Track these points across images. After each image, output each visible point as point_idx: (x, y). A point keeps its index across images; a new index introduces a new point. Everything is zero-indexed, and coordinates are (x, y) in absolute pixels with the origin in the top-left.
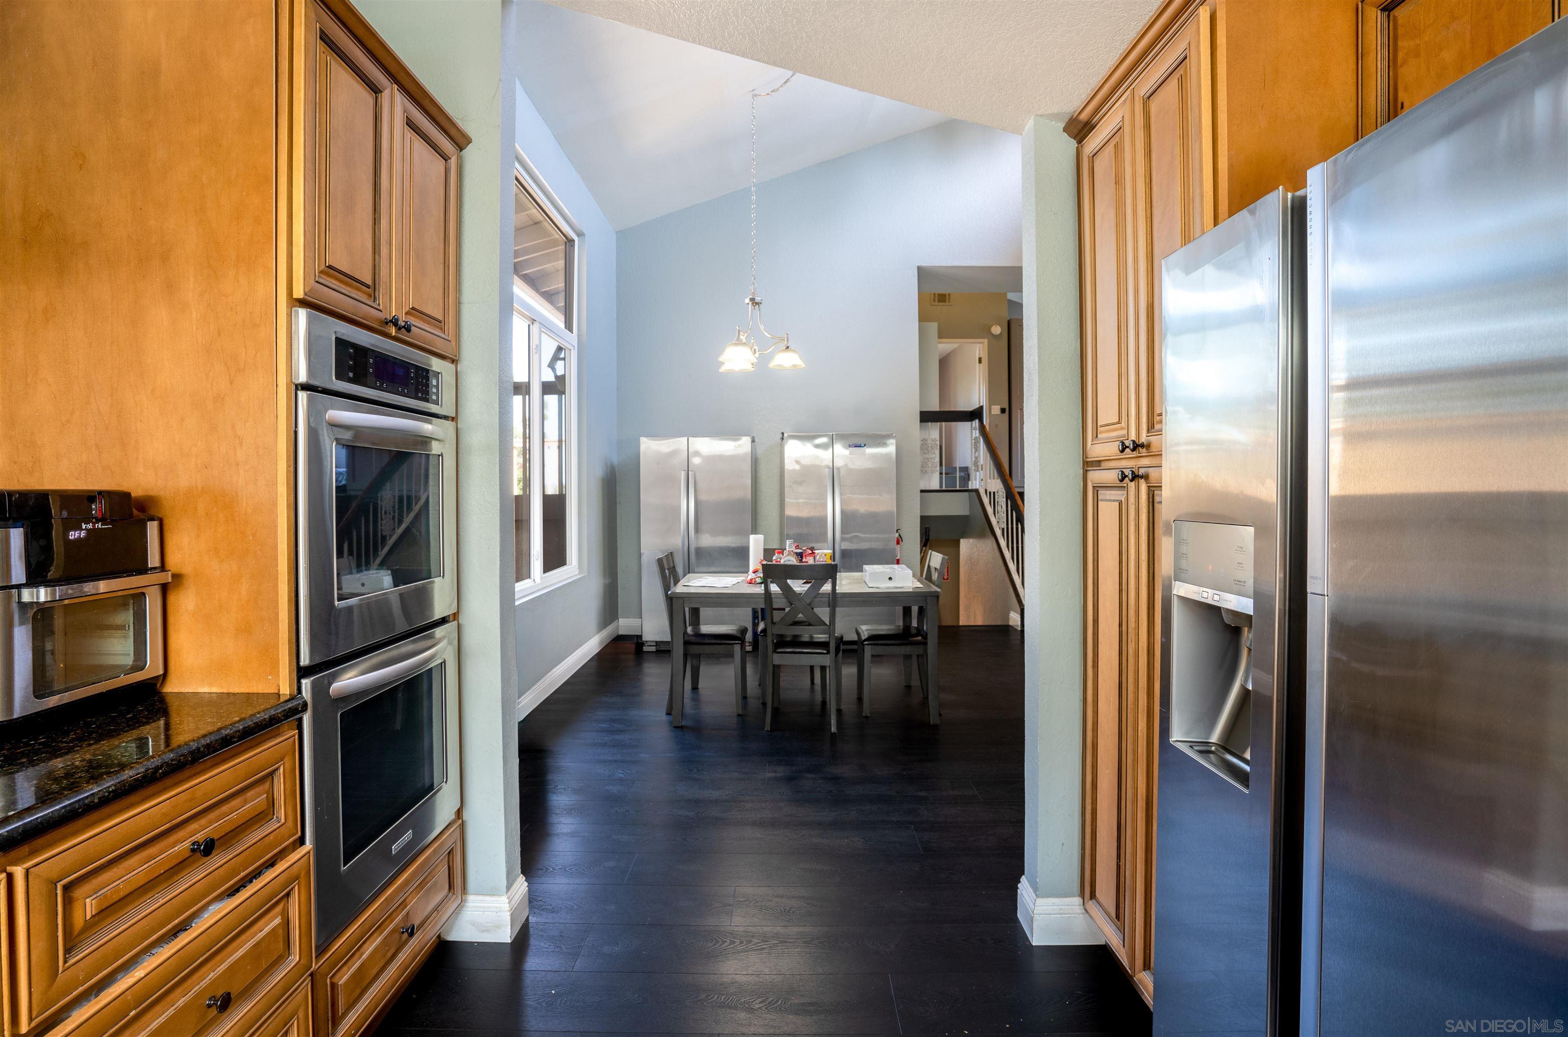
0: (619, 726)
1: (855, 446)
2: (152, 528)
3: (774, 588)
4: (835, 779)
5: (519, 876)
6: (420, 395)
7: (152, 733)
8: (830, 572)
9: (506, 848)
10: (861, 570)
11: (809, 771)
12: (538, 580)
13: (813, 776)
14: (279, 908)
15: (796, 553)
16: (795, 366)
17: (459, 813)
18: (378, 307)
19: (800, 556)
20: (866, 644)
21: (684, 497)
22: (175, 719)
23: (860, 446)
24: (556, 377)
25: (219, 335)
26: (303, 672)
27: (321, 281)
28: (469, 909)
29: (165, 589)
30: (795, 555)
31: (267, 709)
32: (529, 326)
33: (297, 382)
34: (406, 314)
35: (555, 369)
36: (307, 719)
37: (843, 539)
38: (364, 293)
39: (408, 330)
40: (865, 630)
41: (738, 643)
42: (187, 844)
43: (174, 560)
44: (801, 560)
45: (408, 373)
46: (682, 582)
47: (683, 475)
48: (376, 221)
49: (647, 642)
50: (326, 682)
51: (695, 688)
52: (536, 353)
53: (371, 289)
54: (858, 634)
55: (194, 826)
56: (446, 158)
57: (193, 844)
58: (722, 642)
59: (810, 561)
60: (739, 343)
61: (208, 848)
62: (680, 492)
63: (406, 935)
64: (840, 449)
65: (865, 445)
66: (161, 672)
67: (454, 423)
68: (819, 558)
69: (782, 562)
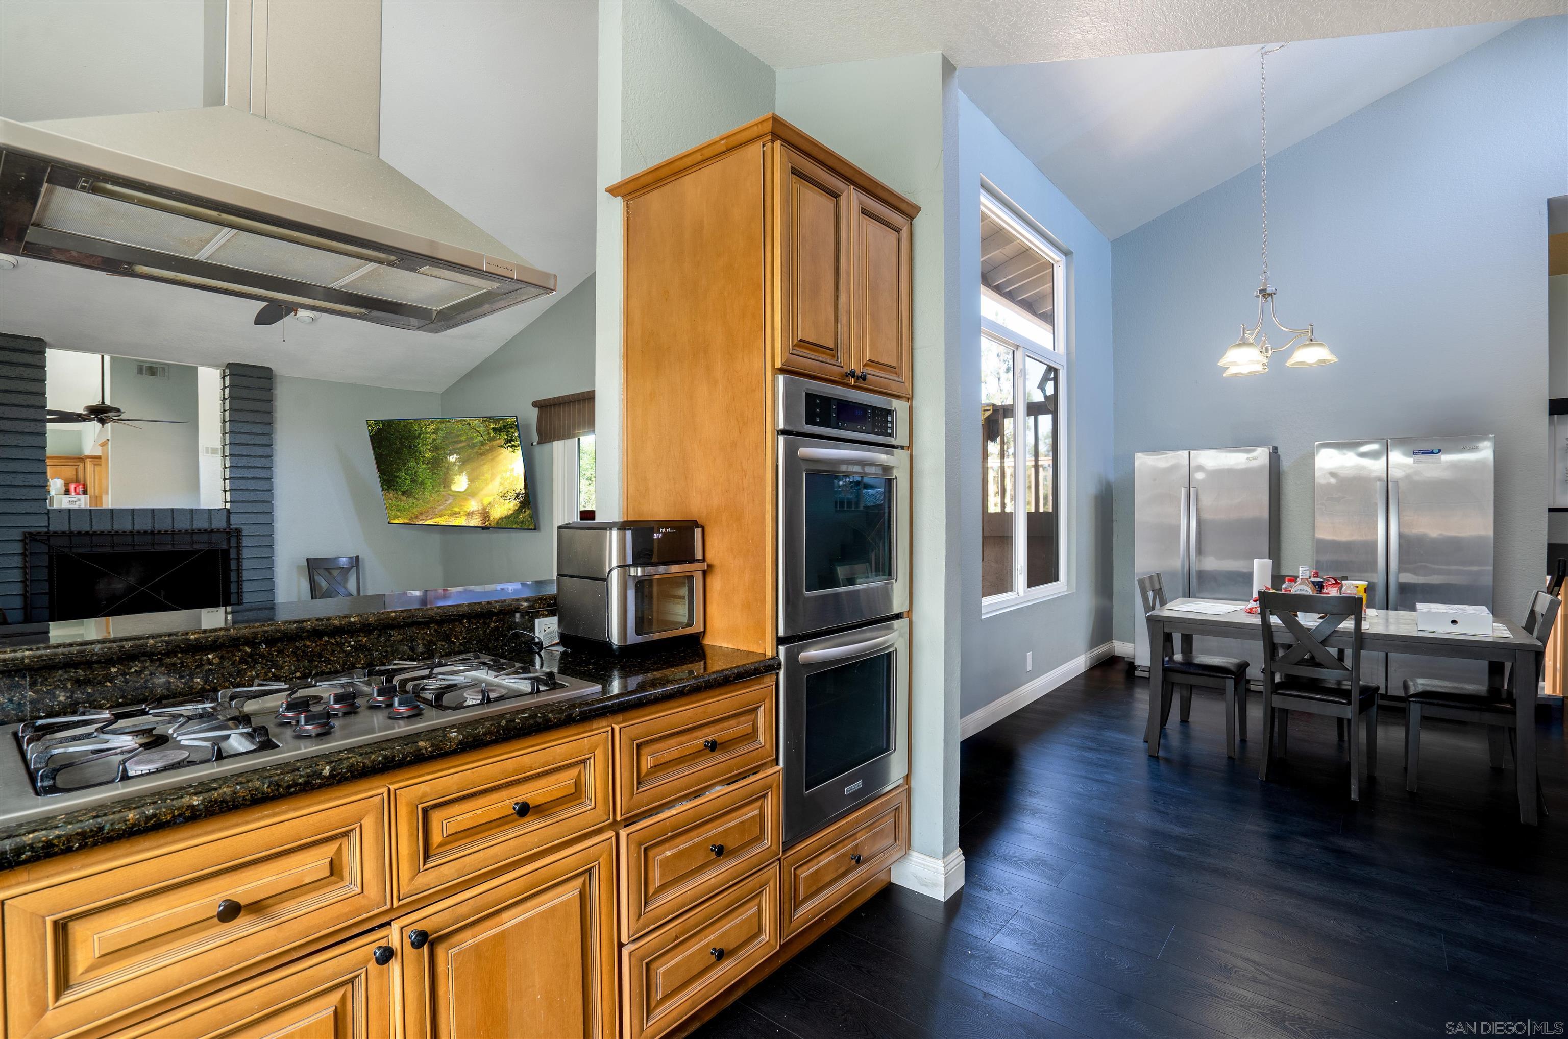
0: (1090, 744)
1: (1423, 453)
2: (698, 532)
3: (1275, 620)
4: (1340, 853)
5: (956, 849)
6: (876, 430)
7: (698, 668)
8: (1353, 607)
9: (944, 819)
10: (1414, 609)
11: (1305, 835)
12: (1022, 594)
13: (1308, 841)
14: (758, 804)
15: (1313, 582)
16: (1324, 361)
17: (908, 778)
18: (840, 365)
19: (1319, 586)
20: (1412, 701)
21: (1184, 515)
22: (709, 661)
23: (1432, 453)
24: (1046, 397)
25: (734, 400)
26: (780, 641)
27: (794, 352)
28: (913, 863)
29: (705, 573)
30: (1311, 585)
31: (754, 663)
32: (1013, 351)
33: (778, 429)
34: (864, 366)
35: (1045, 390)
36: (782, 674)
37: (1401, 569)
38: (828, 355)
39: (864, 379)
40: (1421, 684)
41: (1231, 678)
42: (702, 741)
43: (709, 555)
44: (1321, 591)
45: (866, 413)
46: (1168, 606)
47: (1183, 491)
48: (837, 297)
49: (1139, 666)
50: (796, 650)
51: (1185, 721)
52: (1020, 377)
53: (833, 352)
54: (1406, 687)
55: (706, 730)
56: (897, 230)
57: (706, 742)
58: (1212, 674)
59: (1333, 592)
60: (1244, 343)
61: (713, 746)
62: (1180, 510)
63: (854, 862)
64: (1398, 457)
65: (1440, 451)
66: (702, 630)
67: (909, 452)
68: (1346, 590)
69: (1293, 591)
